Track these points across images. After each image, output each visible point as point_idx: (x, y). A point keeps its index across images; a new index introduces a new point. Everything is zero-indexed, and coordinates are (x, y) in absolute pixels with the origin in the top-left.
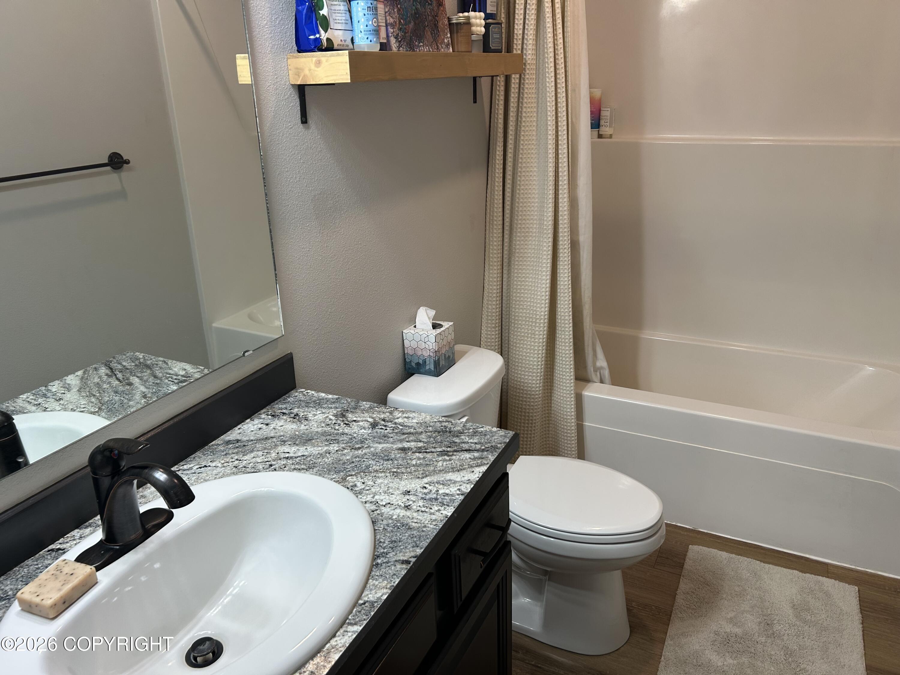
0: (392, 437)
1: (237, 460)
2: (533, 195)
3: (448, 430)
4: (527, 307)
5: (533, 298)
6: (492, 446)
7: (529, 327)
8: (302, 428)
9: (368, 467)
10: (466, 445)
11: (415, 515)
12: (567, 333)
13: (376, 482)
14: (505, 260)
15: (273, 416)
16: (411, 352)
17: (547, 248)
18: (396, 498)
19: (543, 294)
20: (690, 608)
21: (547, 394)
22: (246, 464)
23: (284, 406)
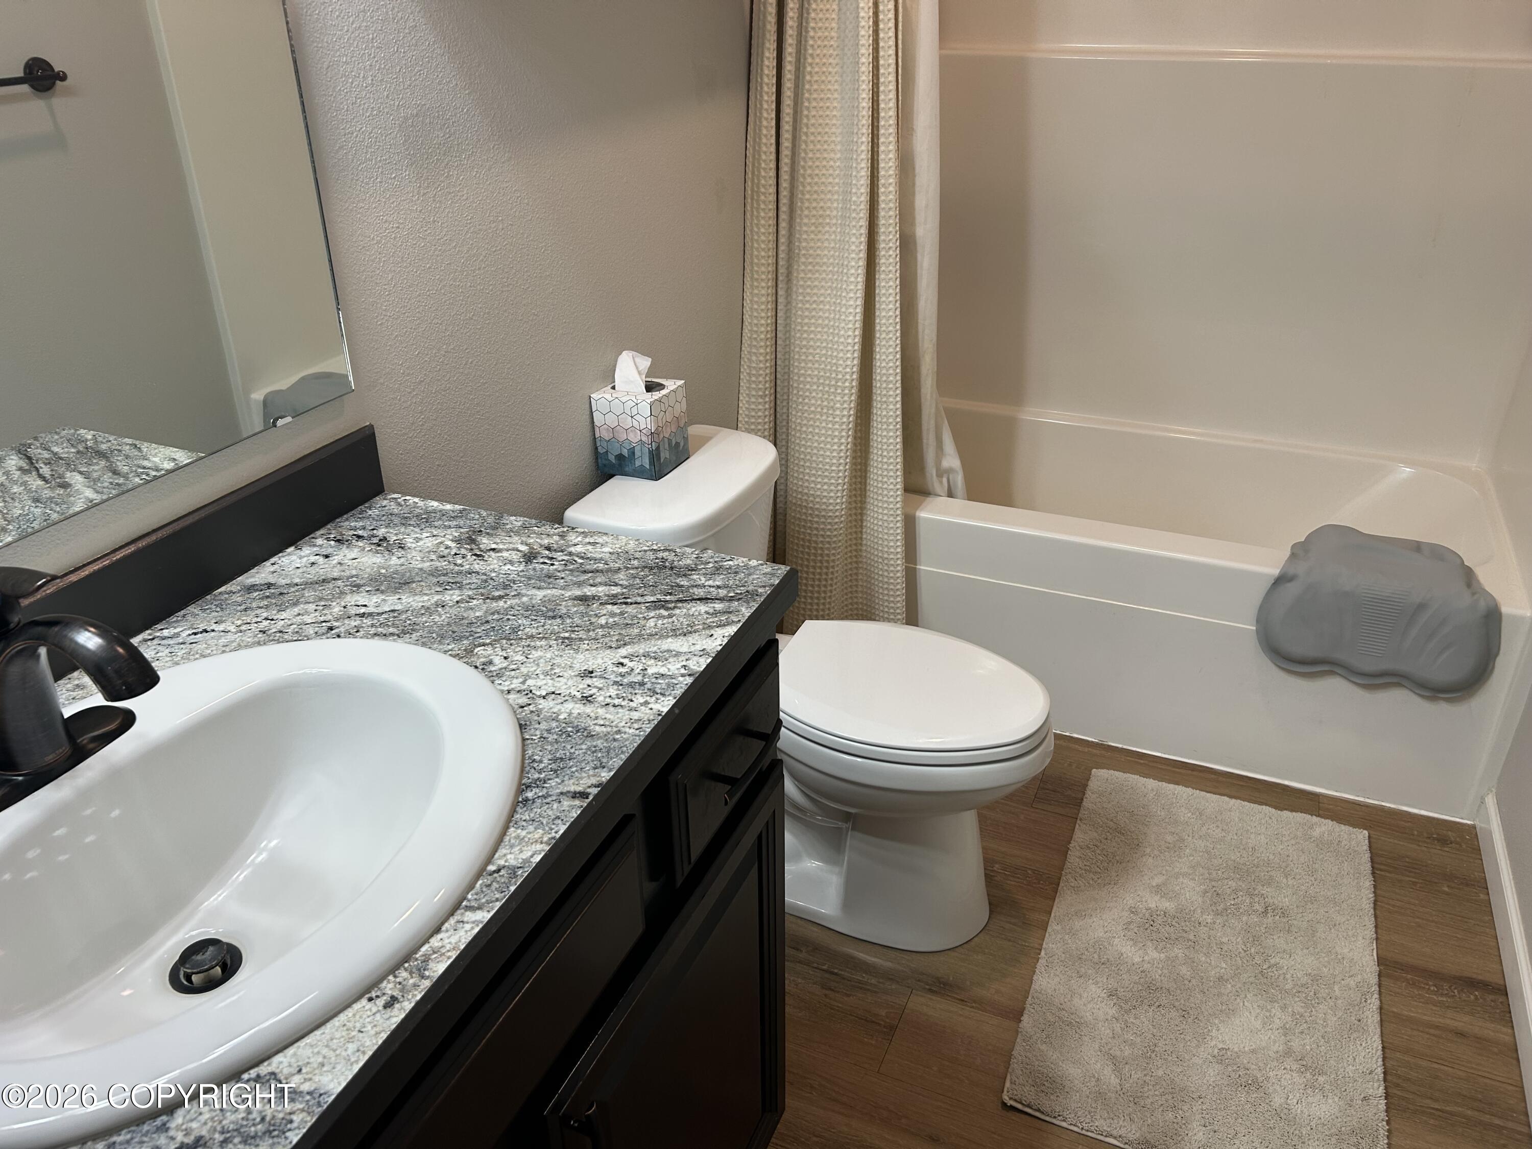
0: (562, 578)
1: (266, 619)
2: (833, 146)
3: (667, 564)
4: (820, 358)
5: (831, 340)
6: (747, 591)
7: (823, 395)
8: (392, 562)
9: (515, 630)
10: (700, 590)
11: (601, 711)
12: (891, 407)
13: (529, 656)
14: (781, 270)
15: (338, 541)
16: (606, 435)
17: (857, 246)
18: (566, 684)
19: (850, 333)
20: (1090, 872)
21: (854, 517)
22: (283, 626)
23: (361, 524)
